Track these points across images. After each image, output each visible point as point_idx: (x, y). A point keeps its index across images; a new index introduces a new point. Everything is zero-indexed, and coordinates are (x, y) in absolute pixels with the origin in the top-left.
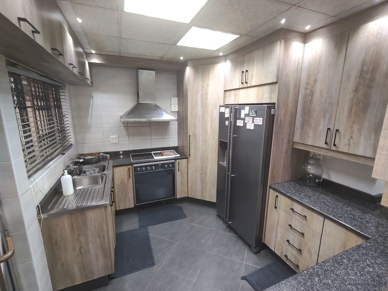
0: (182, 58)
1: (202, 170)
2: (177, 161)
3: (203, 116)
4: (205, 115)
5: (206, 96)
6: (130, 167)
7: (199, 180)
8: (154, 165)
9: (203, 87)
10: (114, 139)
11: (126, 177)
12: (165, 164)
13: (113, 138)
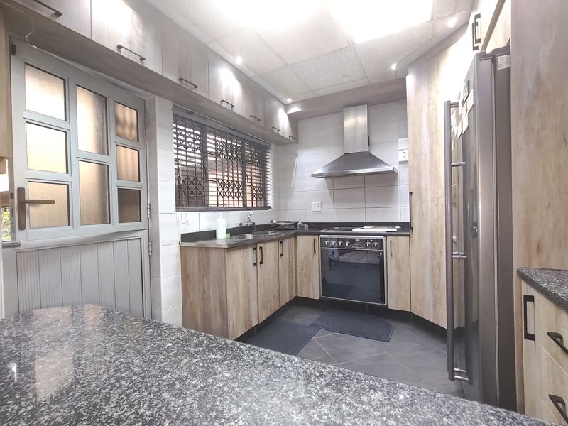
0: (394, 67)
1: (432, 259)
2: (389, 238)
3: (431, 151)
4: (434, 149)
5: (435, 112)
6: (316, 237)
7: (428, 280)
8: (349, 240)
9: (429, 99)
10: (316, 207)
11: (311, 251)
12: (366, 240)
13: (315, 205)
